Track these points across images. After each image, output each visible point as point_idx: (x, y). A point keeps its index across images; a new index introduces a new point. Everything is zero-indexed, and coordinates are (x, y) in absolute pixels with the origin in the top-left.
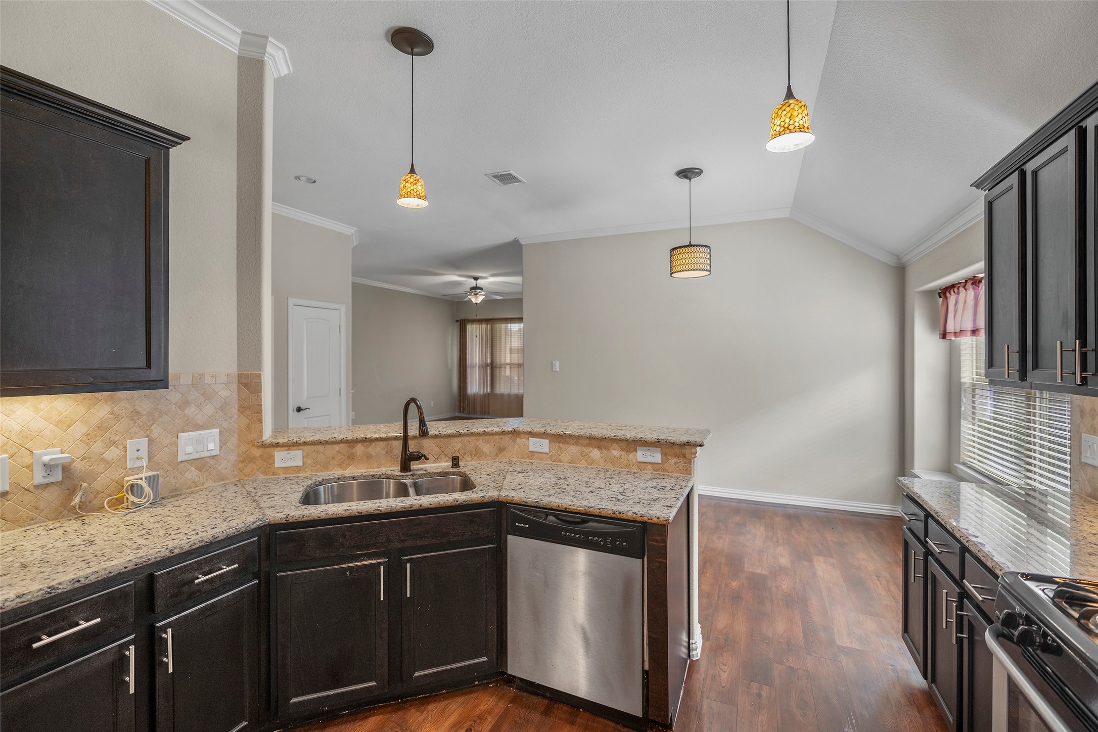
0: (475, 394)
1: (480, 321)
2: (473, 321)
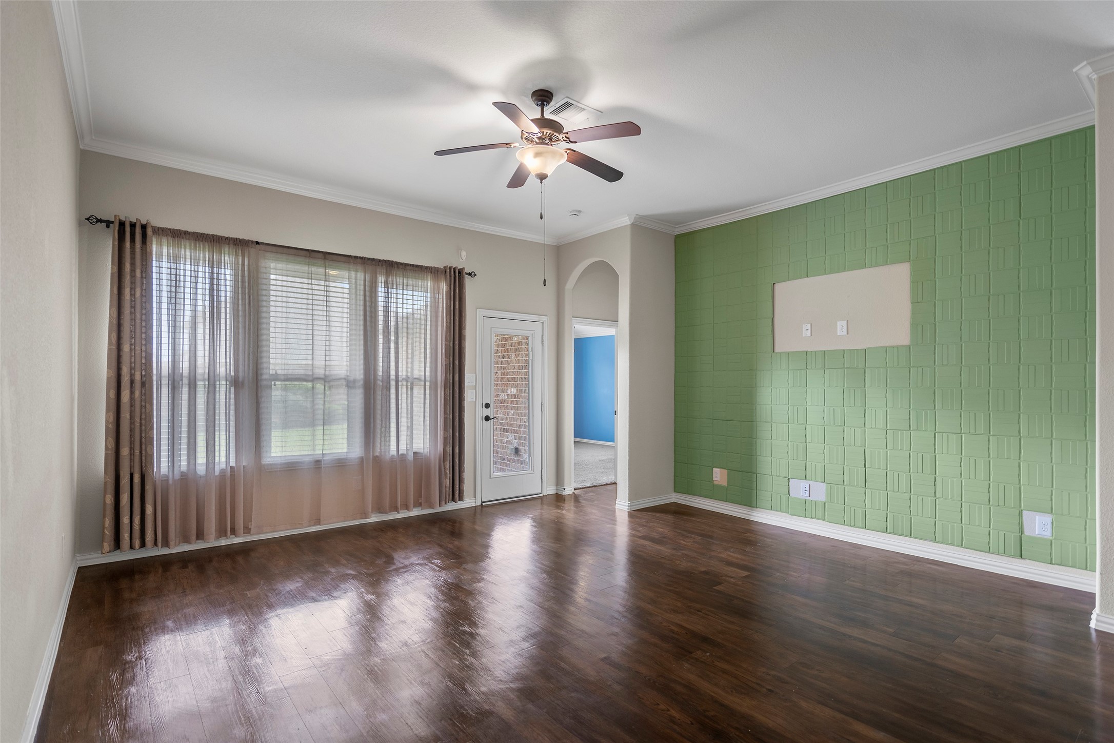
0: (187, 478)
1: (212, 241)
2: (177, 235)
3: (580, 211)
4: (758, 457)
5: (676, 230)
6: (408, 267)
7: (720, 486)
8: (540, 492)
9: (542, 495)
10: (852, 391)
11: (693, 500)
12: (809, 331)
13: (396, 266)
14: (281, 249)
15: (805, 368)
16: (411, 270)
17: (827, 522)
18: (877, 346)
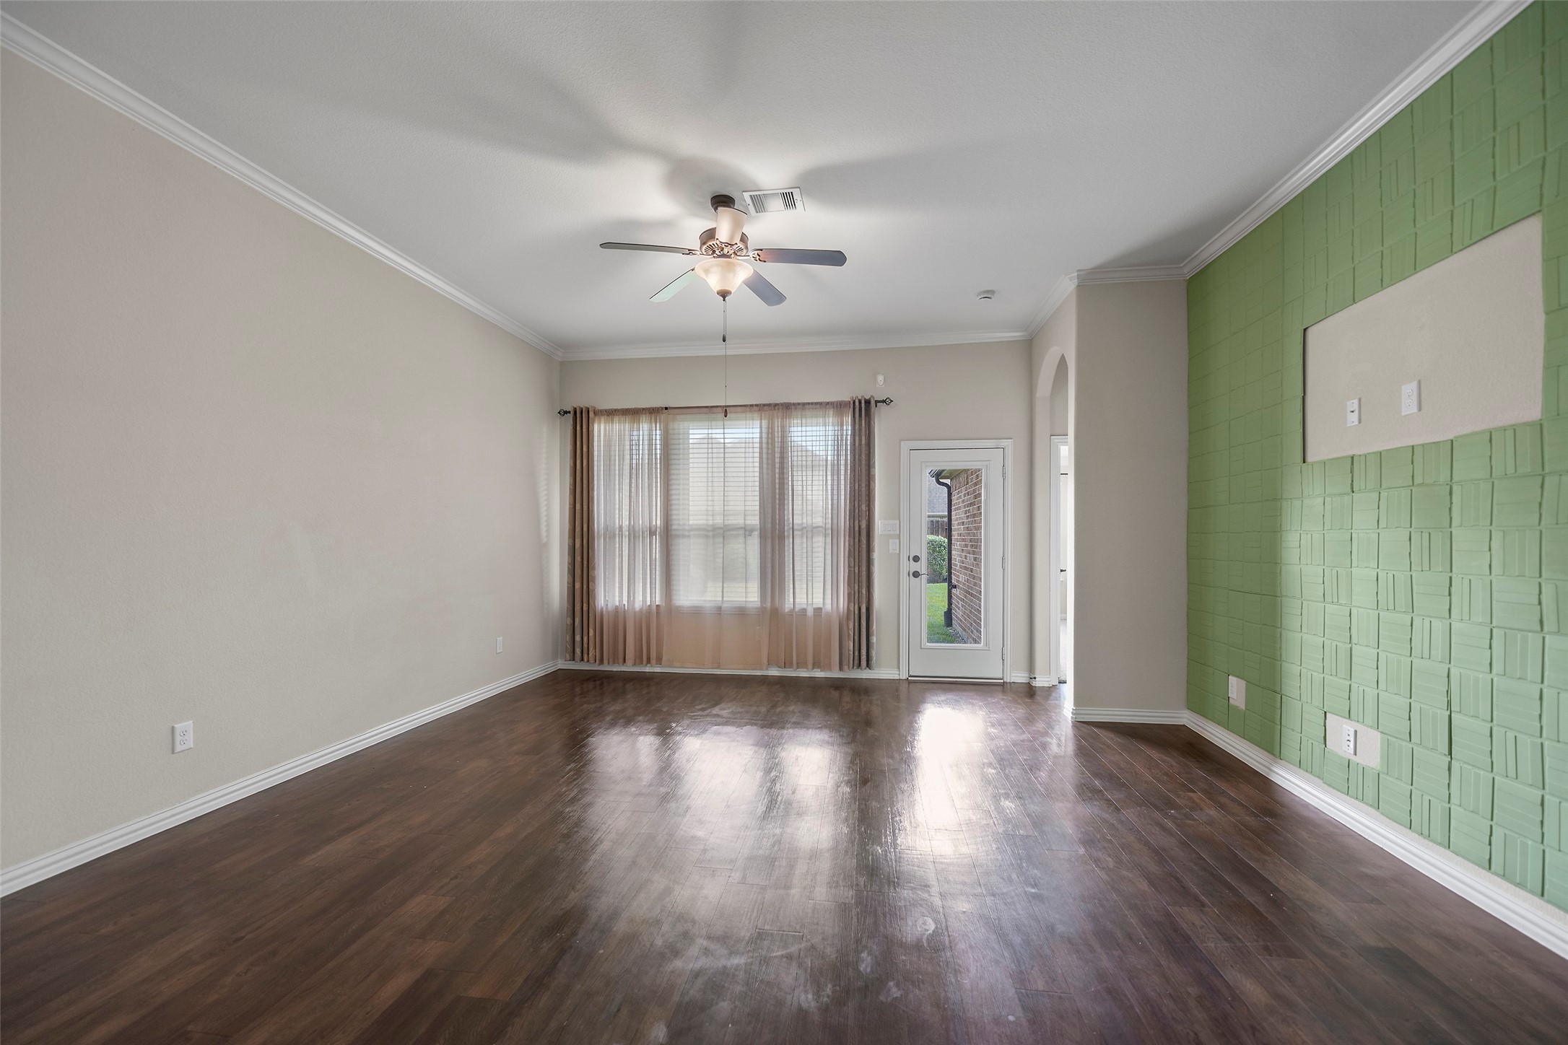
0: (616, 610)
1: (633, 413)
2: (611, 413)
3: (992, 292)
4: (1284, 664)
5: (1186, 271)
6: (807, 406)
7: (1236, 708)
8: (1001, 676)
9: (1002, 681)
10: (1426, 536)
11: (1205, 727)
12: (1356, 413)
13: (793, 407)
14: (697, 409)
15: (1350, 490)
16: (809, 409)
17: (1382, 813)
18: (1476, 430)
